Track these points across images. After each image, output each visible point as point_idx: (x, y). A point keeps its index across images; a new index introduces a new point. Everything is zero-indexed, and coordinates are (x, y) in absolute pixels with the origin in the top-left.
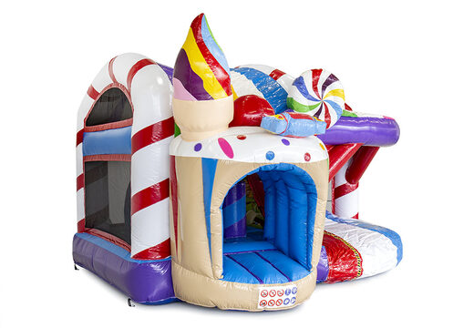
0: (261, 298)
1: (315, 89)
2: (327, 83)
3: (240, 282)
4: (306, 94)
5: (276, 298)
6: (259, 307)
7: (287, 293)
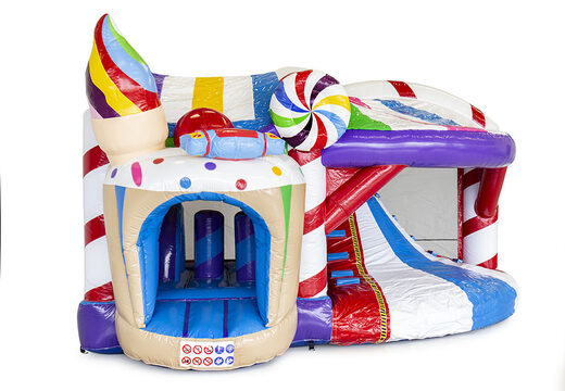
0: (183, 355)
1: (301, 97)
2: (318, 89)
3: (162, 333)
4: (287, 103)
5: (203, 356)
6: (182, 364)
7: (219, 350)
